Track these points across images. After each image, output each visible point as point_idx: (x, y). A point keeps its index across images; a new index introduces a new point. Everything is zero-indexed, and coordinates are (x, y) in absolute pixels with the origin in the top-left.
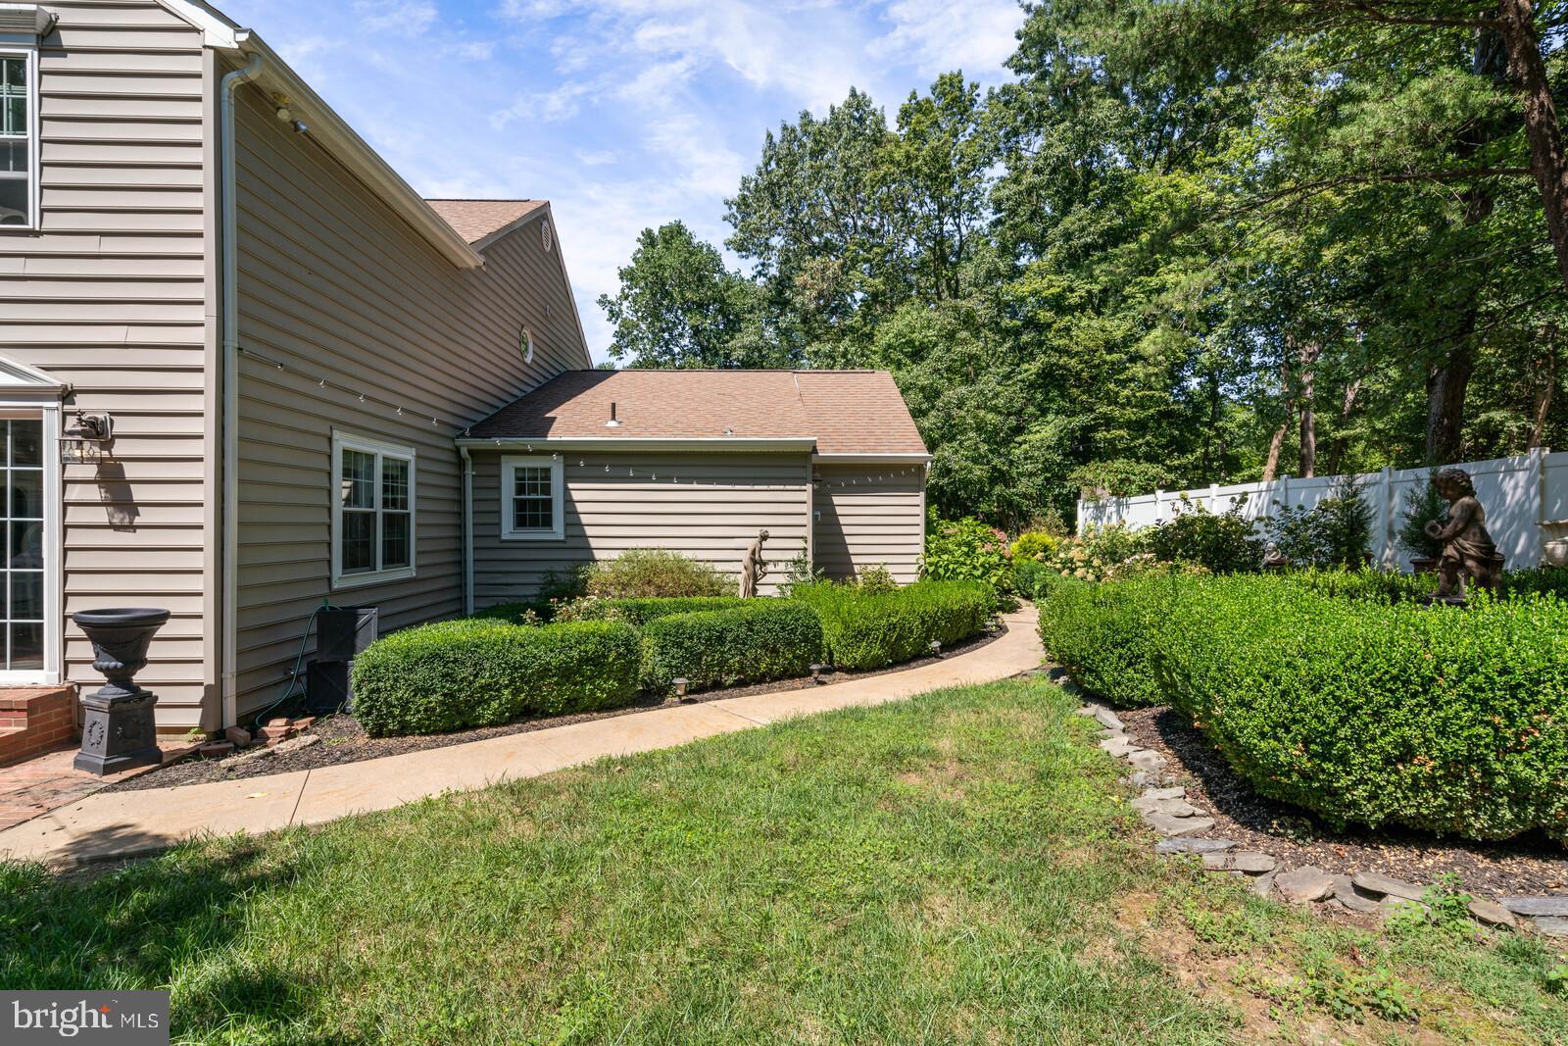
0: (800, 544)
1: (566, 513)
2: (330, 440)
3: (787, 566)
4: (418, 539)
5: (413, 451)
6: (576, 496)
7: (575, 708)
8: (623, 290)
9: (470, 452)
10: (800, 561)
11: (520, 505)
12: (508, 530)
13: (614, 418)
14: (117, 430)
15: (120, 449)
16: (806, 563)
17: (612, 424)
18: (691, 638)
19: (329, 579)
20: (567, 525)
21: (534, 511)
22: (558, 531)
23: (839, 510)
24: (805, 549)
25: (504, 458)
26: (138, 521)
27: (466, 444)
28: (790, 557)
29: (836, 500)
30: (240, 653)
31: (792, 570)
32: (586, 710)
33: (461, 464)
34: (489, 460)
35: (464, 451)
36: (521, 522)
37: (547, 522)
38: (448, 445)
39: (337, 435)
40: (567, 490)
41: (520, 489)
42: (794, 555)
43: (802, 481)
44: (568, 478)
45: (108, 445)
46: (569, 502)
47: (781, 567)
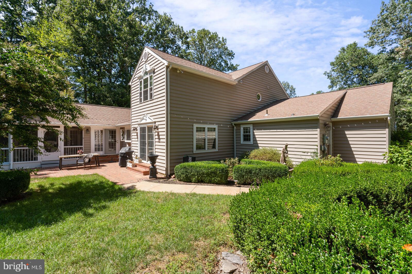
0: (316, 147)
1: (253, 138)
2: (193, 126)
3: (311, 154)
4: (218, 144)
5: (217, 126)
6: (255, 133)
7: (210, 182)
8: (332, 69)
9: (234, 124)
10: (315, 152)
11: (244, 136)
12: (242, 142)
13: (267, 113)
14: (159, 127)
15: (160, 130)
16: (317, 153)
17: (267, 115)
18: (241, 171)
19: (193, 151)
20: (253, 141)
21: (247, 138)
22: (252, 142)
23: (348, 136)
24: (317, 149)
25: (241, 125)
26: (160, 141)
27: (234, 123)
28: (312, 151)
29: (346, 132)
30: (170, 163)
31: (313, 155)
32: (213, 183)
33: (233, 127)
34: (238, 125)
35: (233, 124)
36: (245, 140)
37: (249, 140)
38: (230, 123)
39: (194, 125)
40: (253, 132)
41: (244, 132)
42: (313, 151)
43: (316, 128)
44: (254, 129)
45: (158, 130)
46: (254, 135)
47: (309, 154)
